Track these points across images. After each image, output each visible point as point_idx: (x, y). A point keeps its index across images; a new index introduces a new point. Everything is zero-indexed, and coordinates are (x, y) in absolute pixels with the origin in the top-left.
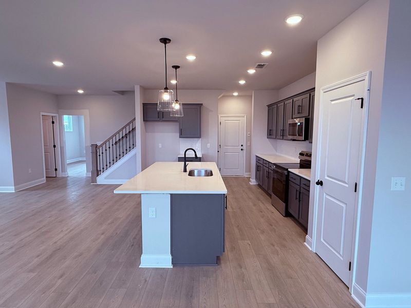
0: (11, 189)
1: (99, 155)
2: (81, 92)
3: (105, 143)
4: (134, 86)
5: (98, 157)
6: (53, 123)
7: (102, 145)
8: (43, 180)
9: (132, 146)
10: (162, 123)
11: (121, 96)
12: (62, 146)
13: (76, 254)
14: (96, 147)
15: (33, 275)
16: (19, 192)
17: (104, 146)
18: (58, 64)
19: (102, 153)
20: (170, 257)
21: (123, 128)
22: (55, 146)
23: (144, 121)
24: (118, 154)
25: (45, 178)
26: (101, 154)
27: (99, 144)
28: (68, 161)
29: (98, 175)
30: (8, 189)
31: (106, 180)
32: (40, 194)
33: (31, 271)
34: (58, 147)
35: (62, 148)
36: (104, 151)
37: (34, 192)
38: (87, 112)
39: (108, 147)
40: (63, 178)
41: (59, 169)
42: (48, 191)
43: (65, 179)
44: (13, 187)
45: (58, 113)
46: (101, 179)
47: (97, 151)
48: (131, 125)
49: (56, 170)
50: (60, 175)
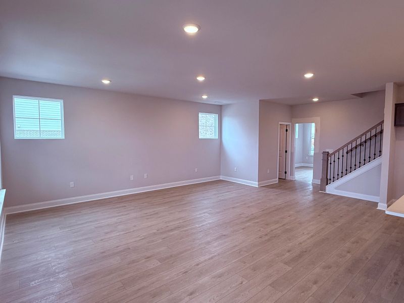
0: (255, 184)
1: (331, 164)
2: (316, 100)
3: (338, 151)
4: (385, 85)
5: (329, 165)
6: (287, 130)
7: (334, 153)
8: (277, 181)
11: (360, 99)
12: (292, 151)
14: (328, 155)
16: (260, 187)
17: (337, 154)
18: (309, 76)
19: (334, 161)
22: (286, 152)
23: (395, 125)
25: (278, 179)
26: (332, 162)
27: (331, 151)
28: (296, 165)
29: (327, 184)
30: (252, 184)
31: (336, 191)
32: (276, 192)
34: (289, 152)
35: (292, 154)
36: (337, 160)
37: (271, 190)
38: (318, 119)
39: (341, 154)
40: (291, 181)
41: (289, 172)
42: (283, 191)
44: (257, 183)
46: (331, 189)
47: (328, 159)
49: (286, 173)
50: (289, 177)
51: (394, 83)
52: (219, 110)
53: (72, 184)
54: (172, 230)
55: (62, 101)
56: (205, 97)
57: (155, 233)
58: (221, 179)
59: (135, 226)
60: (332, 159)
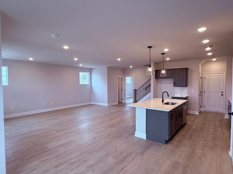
0: (106, 105)
2: (131, 67)
3: (139, 89)
5: (136, 95)
6: (122, 80)
8: (117, 103)
9: (149, 92)
10: (165, 79)
13: (117, 127)
15: (104, 129)
16: (109, 106)
18: (119, 59)
20: (145, 135)
21: (147, 82)
22: (122, 90)
23: (156, 78)
24: (144, 94)
27: (137, 89)
28: (127, 97)
30: (105, 105)
33: (104, 128)
34: (123, 90)
35: (125, 91)
36: (139, 93)
39: (139, 91)
40: (124, 103)
41: (123, 99)
43: (125, 103)
45: (124, 76)
47: (136, 92)
48: (149, 82)
49: (122, 99)
50: (123, 102)
51: (154, 62)
52: (90, 70)
53: (12, 108)
54: (63, 123)
55: (7, 67)
56: (81, 65)
57: (55, 124)
58: (92, 103)
59: (46, 123)
60: (137, 92)
